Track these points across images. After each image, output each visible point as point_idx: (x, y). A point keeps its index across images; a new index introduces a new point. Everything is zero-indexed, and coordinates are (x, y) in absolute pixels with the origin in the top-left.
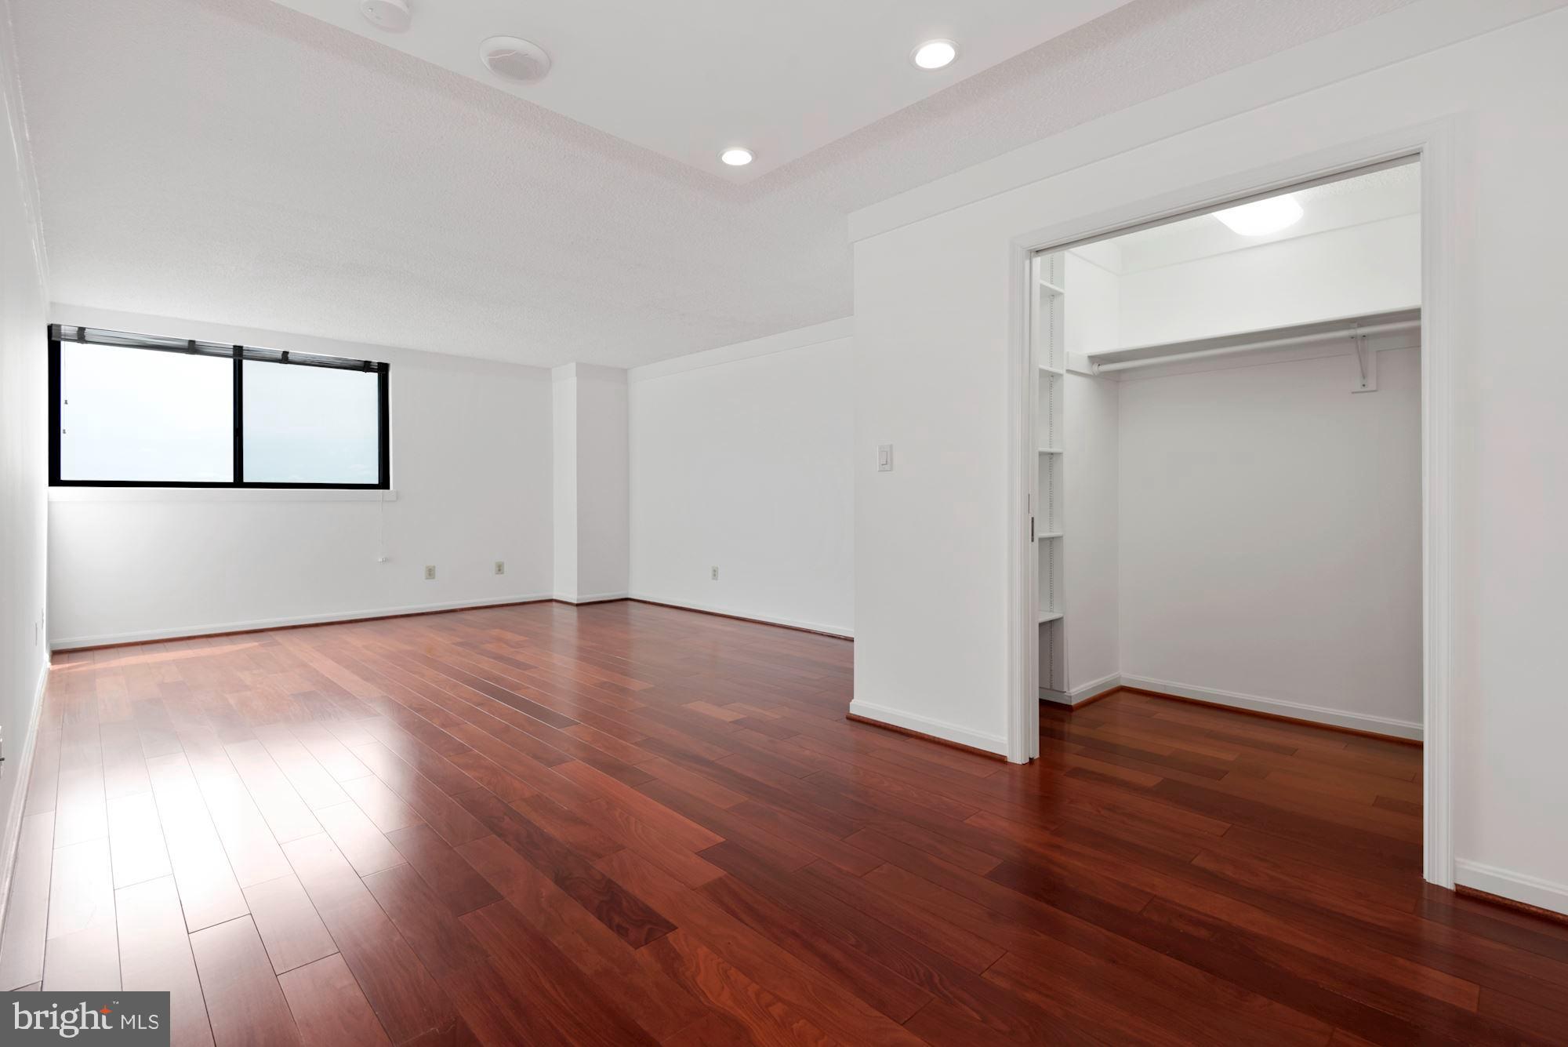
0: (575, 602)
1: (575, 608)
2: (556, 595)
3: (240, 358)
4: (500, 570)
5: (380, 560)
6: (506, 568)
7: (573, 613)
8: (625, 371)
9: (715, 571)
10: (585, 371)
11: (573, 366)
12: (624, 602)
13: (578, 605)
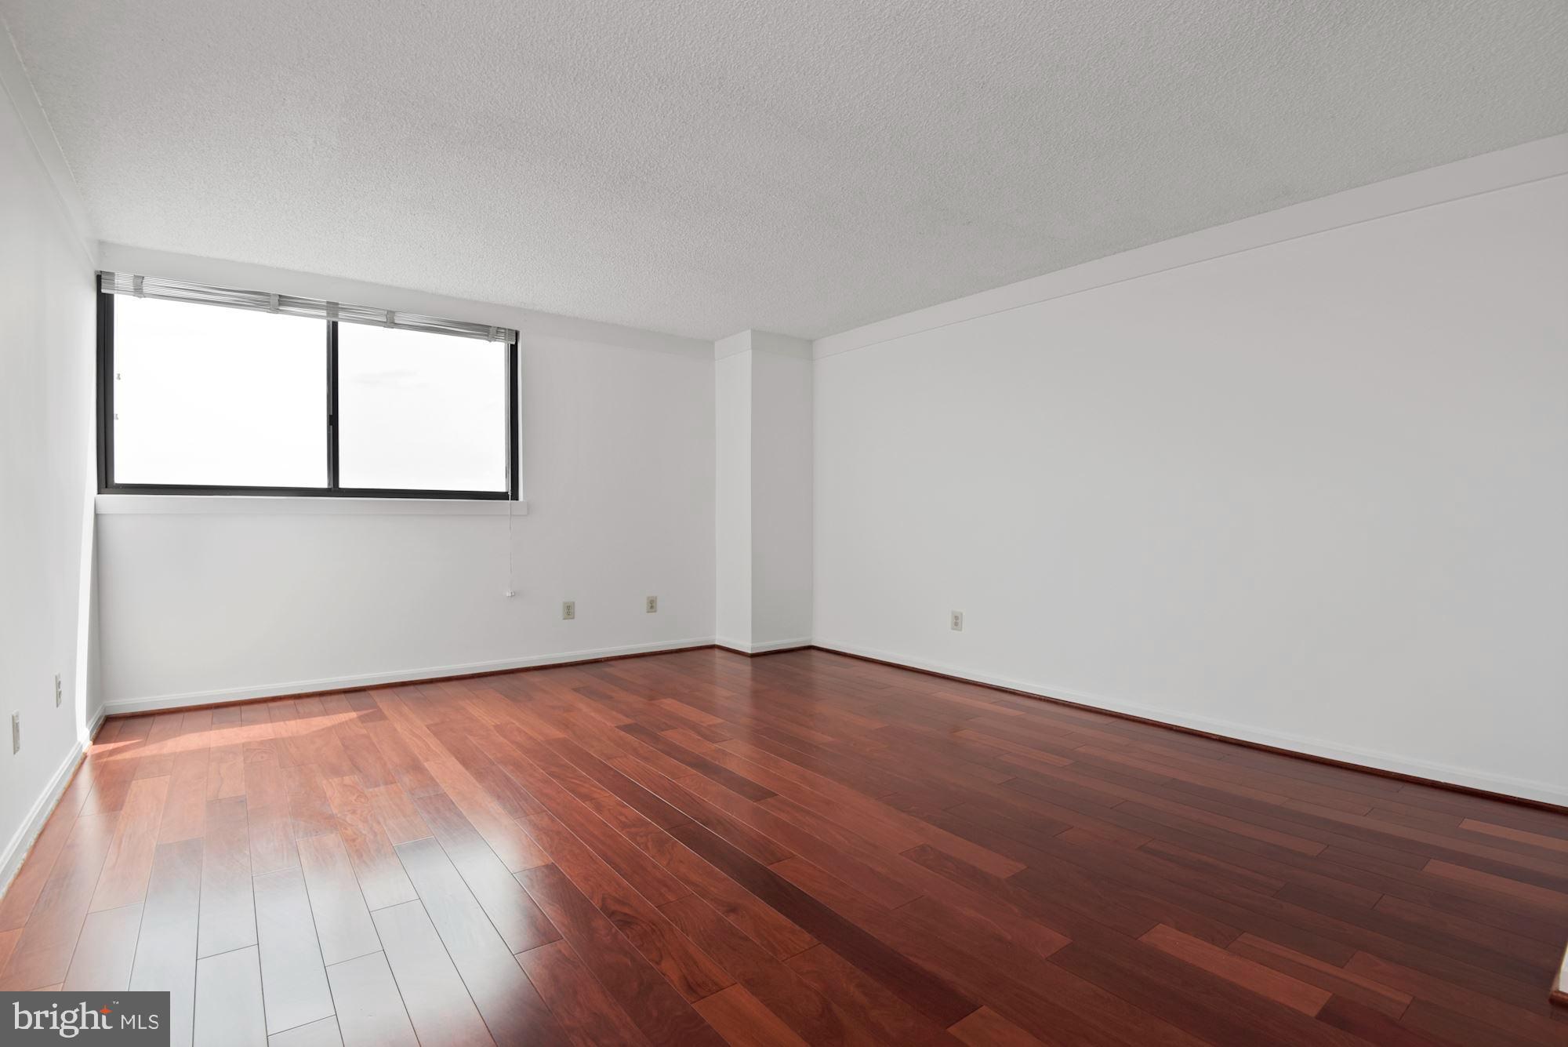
0: (749, 651)
1: (749, 659)
2: (720, 640)
3: (334, 320)
4: (652, 607)
5: (508, 594)
6: (659, 604)
7: (745, 668)
8: (811, 342)
9: (956, 618)
10: (762, 341)
11: (746, 336)
12: (806, 652)
13: (753, 656)
